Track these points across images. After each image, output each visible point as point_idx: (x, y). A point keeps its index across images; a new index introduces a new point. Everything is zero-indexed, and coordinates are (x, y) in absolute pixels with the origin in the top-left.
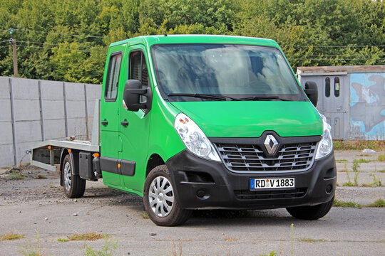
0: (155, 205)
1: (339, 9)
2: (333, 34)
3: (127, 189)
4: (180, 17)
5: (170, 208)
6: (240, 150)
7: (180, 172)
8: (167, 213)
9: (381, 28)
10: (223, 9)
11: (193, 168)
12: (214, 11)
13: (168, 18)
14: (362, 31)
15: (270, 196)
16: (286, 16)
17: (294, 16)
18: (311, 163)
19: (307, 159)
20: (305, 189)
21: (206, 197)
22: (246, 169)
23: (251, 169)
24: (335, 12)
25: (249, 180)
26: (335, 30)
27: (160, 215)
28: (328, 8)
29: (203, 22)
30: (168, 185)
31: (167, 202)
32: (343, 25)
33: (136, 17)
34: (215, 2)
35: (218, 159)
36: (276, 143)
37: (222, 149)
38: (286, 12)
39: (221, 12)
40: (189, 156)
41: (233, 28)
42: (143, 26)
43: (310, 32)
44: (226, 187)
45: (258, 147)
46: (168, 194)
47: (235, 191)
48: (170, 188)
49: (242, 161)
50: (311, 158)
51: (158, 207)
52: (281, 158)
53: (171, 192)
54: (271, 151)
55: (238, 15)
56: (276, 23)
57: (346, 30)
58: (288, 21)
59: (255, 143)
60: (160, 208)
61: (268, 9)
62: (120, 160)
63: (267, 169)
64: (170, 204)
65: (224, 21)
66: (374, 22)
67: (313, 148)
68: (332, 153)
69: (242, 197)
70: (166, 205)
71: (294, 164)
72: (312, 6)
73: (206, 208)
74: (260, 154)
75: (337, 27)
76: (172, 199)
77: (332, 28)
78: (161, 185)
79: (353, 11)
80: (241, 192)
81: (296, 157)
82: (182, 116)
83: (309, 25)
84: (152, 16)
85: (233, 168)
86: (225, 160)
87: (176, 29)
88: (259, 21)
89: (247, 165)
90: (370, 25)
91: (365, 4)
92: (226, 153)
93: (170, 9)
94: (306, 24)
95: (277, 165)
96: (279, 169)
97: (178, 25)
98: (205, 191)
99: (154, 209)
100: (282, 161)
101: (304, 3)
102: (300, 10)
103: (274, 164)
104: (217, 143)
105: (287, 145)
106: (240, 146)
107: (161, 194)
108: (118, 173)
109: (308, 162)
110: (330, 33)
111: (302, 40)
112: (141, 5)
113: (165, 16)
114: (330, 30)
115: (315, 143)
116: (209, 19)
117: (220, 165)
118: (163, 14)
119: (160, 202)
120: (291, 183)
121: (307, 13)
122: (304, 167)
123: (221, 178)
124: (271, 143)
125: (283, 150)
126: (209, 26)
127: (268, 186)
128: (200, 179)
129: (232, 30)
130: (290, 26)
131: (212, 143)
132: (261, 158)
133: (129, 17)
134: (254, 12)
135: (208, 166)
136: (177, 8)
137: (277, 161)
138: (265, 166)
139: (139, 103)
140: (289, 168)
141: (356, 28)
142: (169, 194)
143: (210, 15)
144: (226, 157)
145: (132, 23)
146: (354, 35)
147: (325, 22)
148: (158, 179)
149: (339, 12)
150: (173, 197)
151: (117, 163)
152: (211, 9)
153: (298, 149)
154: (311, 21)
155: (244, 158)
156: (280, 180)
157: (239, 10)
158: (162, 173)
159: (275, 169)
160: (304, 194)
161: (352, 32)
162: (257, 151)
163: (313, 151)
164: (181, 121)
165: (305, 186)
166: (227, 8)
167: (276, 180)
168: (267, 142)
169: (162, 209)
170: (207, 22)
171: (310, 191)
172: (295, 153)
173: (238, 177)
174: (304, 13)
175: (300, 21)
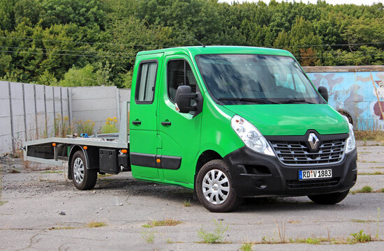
0: (209, 195)
1: (204, 12)
2: (198, 35)
3: (166, 181)
4: (54, 17)
5: (225, 197)
6: (289, 146)
7: (240, 166)
8: (222, 202)
9: (241, 30)
10: (94, 10)
11: (251, 163)
12: (87, 11)
13: (43, 18)
14: (224, 33)
15: (312, 185)
16: (155, 17)
17: (162, 18)
18: (342, 156)
19: (338, 153)
20: (338, 179)
21: (263, 187)
22: (294, 162)
23: (298, 162)
24: (200, 14)
25: (297, 171)
26: (200, 32)
27: (215, 203)
28: (193, 11)
29: (76, 21)
30: (223, 177)
31: (222, 191)
32: (207, 27)
33: (12, 16)
34: (87, 3)
35: (273, 154)
36: (317, 140)
37: (276, 146)
38: (155, 13)
39: (93, 13)
40: (247, 152)
41: (105, 27)
42: (19, 25)
43: (177, 33)
44: (280, 178)
45: (303, 143)
46: (223, 185)
47: (287, 181)
48: (226, 180)
49: (291, 155)
50: (342, 152)
51: (212, 196)
52: (320, 152)
53: (227, 183)
54: (314, 146)
55: (110, 16)
56: (146, 24)
57: (209, 31)
58: (157, 22)
59: (301, 140)
60: (215, 196)
61: (138, 11)
62: (159, 156)
63: (311, 162)
64: (225, 193)
65: (96, 20)
66: (234, 24)
67: (343, 143)
68: (356, 149)
69: (291, 186)
70: (222, 194)
71: (330, 158)
72: (179, 8)
73: (261, 196)
74: (304, 149)
75: (202, 28)
76: (227, 189)
77: (198, 29)
78: (216, 177)
79: (216, 14)
80: (291, 182)
81: (332, 151)
82: (237, 118)
83: (176, 25)
84: (28, 15)
85: (284, 162)
86: (278, 155)
87: (51, 29)
88: (130, 22)
89: (296, 159)
90: (230, 27)
91: (225, 8)
92: (279, 149)
93: (45, 9)
94: (173, 25)
95: (318, 159)
96: (320, 162)
97: (53, 24)
98: (263, 181)
99: (208, 198)
100: (321, 155)
101: (171, 5)
102: (167, 12)
103: (315, 158)
104: (272, 140)
105: (324, 142)
106: (289, 143)
107: (215, 185)
108: (156, 167)
109: (340, 156)
110: (196, 33)
111: (171, 40)
112: (16, 4)
113: (40, 15)
114: (196, 31)
115: (344, 140)
116: (82, 18)
117: (275, 159)
118: (38, 14)
119: (214, 192)
120: (329, 174)
121: (174, 15)
122: (337, 160)
123: (276, 170)
124: (314, 140)
125: (322, 146)
126: (83, 25)
127: (312, 176)
128: (256, 171)
129: (104, 30)
130: (159, 27)
131: (267, 140)
132: (306, 153)
133: (5, 16)
134: (125, 12)
135: (265, 160)
136: (52, 8)
137: (317, 156)
138: (309, 159)
139: (189, 106)
140: (326, 161)
141: (218, 29)
142: (225, 185)
143: (83, 15)
144: (279, 152)
145: (8, 21)
146: (217, 36)
147: (191, 23)
148: (213, 172)
149: (204, 14)
150: (229, 187)
151: (156, 158)
152: (84, 9)
153: (333, 145)
154: (178, 23)
155: (293, 153)
156: (321, 171)
157: (110, 11)
158: (217, 167)
159: (316, 162)
160: (337, 183)
161: (216, 33)
162: (303, 147)
163: (343, 146)
164: (237, 121)
165: (339, 176)
166: (99, 9)
167: (318, 171)
168: (310, 139)
169: (217, 198)
170: (80, 21)
171: (342, 181)
172: (330, 148)
173: (289, 169)
174: (171, 15)
175: (168, 22)
